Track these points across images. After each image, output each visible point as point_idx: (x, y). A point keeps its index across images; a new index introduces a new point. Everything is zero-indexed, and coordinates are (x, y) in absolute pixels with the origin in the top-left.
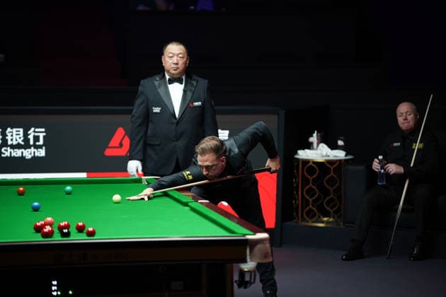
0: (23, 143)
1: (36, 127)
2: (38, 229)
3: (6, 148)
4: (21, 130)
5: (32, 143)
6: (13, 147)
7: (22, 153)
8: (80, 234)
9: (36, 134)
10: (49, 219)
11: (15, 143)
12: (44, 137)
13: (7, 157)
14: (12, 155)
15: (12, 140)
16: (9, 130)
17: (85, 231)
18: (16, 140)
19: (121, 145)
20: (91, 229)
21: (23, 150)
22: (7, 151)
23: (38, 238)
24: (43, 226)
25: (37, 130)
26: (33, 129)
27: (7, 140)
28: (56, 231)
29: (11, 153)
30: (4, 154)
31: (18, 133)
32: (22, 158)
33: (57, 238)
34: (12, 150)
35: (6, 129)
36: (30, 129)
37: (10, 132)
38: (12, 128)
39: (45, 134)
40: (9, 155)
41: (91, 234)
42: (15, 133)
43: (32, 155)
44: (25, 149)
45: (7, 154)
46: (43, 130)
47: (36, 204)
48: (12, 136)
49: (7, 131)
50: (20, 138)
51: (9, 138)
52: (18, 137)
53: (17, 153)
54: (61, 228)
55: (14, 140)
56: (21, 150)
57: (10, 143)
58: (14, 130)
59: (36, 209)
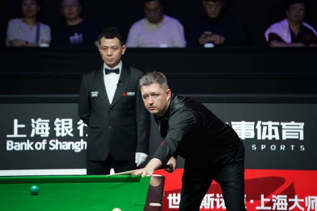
0: (72, 135)
3: (54, 141)
4: (71, 120)
5: (81, 134)
6: (61, 139)
7: (71, 145)
11: (63, 134)
13: (55, 150)
14: (61, 149)
15: (60, 131)
16: (57, 120)
18: (65, 132)
21: (72, 143)
22: (54, 143)
27: (55, 131)
29: (59, 145)
30: (52, 147)
31: (67, 124)
32: (71, 151)
34: (60, 143)
35: (55, 120)
37: (58, 123)
38: (60, 119)
40: (57, 148)
42: (63, 124)
43: (82, 148)
44: (74, 142)
45: (55, 147)
48: (60, 127)
49: (55, 122)
50: (69, 129)
51: (57, 129)
52: (67, 128)
53: (66, 146)
55: (63, 131)
56: (70, 143)
57: (58, 134)
58: (63, 120)
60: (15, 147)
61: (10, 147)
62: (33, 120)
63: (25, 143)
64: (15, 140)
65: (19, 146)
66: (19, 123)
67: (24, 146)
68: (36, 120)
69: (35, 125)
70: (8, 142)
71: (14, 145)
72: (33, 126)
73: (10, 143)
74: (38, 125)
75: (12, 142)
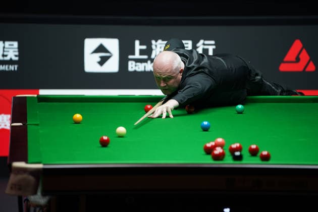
1: (205, 40)
2: (209, 151)
4: (190, 42)
8: (254, 158)
9: (206, 47)
10: (220, 140)
12: (214, 50)
17: (259, 154)
19: (298, 60)
20: (265, 153)
23: (208, 161)
24: (214, 148)
25: (207, 42)
26: (202, 42)
28: (228, 153)
33: (228, 162)
36: (198, 42)
39: (214, 47)
41: (266, 158)
46: (213, 42)
47: (206, 123)
54: (232, 151)
59: (205, 129)
60: (137, 67)
61: (132, 68)
62: (153, 42)
63: (145, 64)
64: (137, 61)
65: (140, 67)
66: (141, 44)
67: (145, 67)
68: (156, 41)
69: (156, 46)
70: (130, 63)
71: (136, 66)
72: (153, 47)
73: (132, 64)
74: (159, 46)
75: (134, 63)
